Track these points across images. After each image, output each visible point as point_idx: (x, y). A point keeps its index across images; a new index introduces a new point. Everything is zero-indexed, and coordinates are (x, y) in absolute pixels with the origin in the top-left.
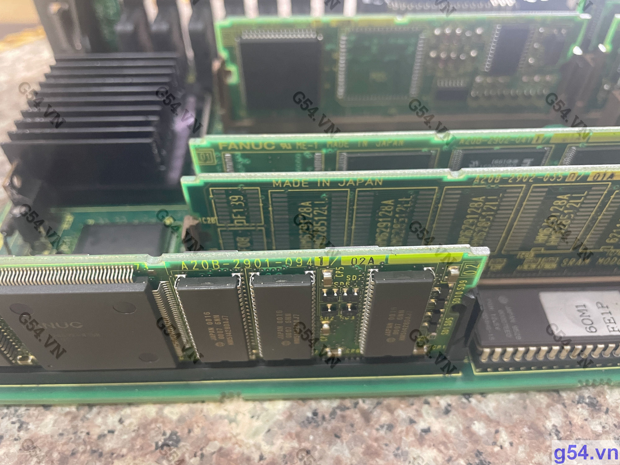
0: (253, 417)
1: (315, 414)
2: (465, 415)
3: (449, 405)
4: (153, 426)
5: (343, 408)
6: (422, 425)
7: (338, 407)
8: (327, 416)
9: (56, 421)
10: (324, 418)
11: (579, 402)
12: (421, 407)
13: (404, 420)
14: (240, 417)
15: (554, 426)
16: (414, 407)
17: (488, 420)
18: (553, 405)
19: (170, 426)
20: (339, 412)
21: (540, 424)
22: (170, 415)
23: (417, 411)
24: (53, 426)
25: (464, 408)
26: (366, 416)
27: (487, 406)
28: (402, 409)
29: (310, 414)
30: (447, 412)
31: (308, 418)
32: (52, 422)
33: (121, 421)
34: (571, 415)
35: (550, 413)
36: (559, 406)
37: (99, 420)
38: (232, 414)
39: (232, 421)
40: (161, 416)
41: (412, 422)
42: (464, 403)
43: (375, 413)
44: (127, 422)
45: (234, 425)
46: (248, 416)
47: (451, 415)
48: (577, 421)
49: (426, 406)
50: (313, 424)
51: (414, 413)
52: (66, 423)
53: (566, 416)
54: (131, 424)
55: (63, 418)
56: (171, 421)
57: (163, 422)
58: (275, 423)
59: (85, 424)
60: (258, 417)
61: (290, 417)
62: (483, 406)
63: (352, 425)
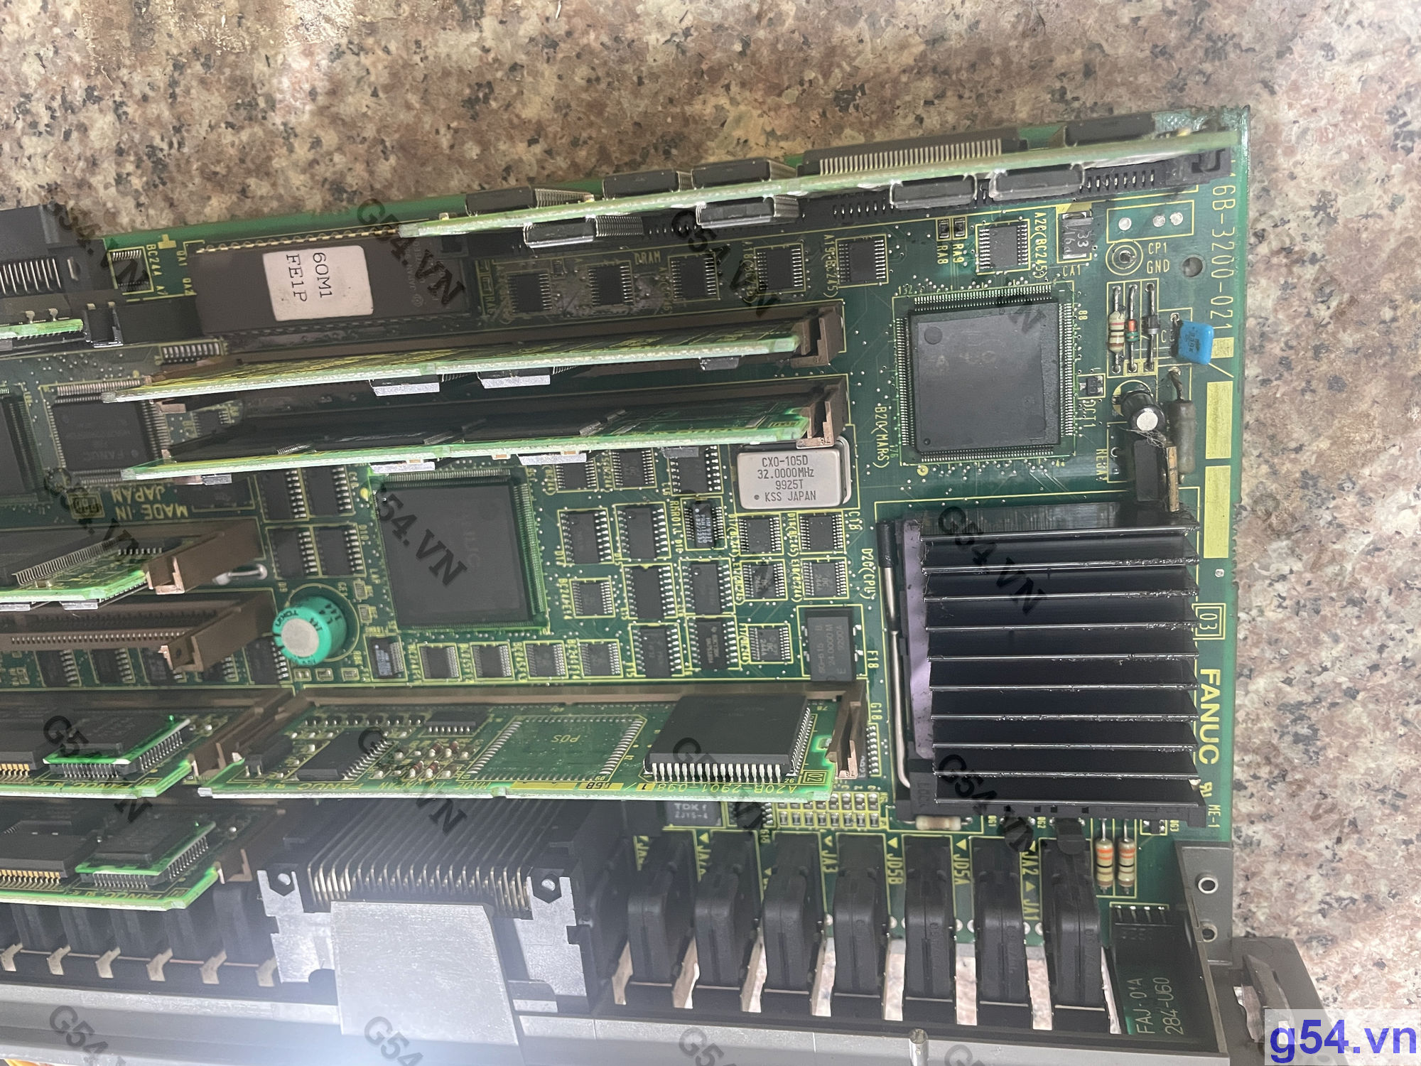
0: (746, 141)
1: (667, 153)
2: (487, 167)
3: (505, 179)
4: (874, 117)
5: (633, 164)
6: (538, 149)
7: (640, 164)
8: (652, 151)
9: (1013, 110)
10: (656, 149)
11: (355, 192)
12: (538, 173)
13: (559, 154)
14: (762, 140)
15: (387, 159)
16: (546, 173)
17: (461, 162)
18: (385, 187)
19: (852, 119)
20: (638, 159)
21: (404, 162)
22: (855, 134)
23: (543, 168)
24: (1014, 102)
25: (488, 175)
26: (604, 155)
27: (460, 180)
28: (561, 168)
29: (674, 152)
30: (508, 169)
31: (675, 147)
32: (1017, 108)
33: (920, 120)
34: (366, 175)
35: (389, 176)
36: (378, 186)
37: (951, 118)
38: (773, 143)
39: (771, 134)
40: (866, 132)
41: (549, 152)
42: (488, 183)
43: (593, 160)
44: (911, 119)
45: (768, 129)
46: (752, 143)
47: (504, 166)
48: (360, 168)
49: (532, 175)
50: (668, 138)
51: (546, 165)
52: (996, 110)
53: (371, 173)
54: (905, 117)
55: (1005, 116)
56: (851, 126)
57: (861, 123)
58: (716, 136)
59: (969, 109)
60: (738, 143)
61: (698, 146)
62: (466, 180)
63: (621, 141)
